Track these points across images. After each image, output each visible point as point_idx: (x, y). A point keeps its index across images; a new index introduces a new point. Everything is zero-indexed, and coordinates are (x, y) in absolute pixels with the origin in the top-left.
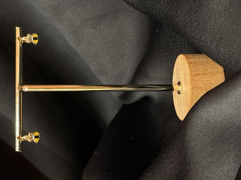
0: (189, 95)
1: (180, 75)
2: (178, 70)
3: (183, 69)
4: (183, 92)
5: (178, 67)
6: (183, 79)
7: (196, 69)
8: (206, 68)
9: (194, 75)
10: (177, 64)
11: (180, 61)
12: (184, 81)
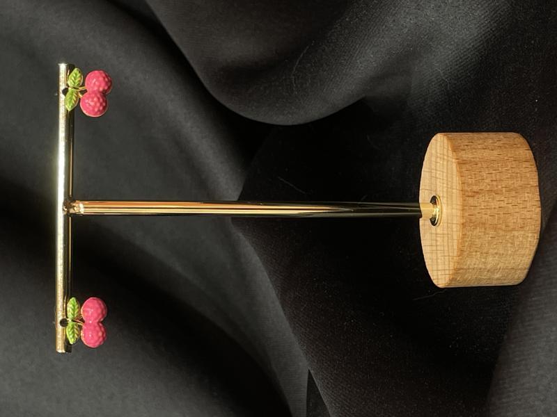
0: (455, 237)
1: (438, 180)
2: (433, 167)
3: (445, 171)
4: (441, 224)
5: (433, 159)
6: (445, 195)
7: (475, 178)
8: (498, 177)
9: (470, 194)
10: (433, 152)
11: (438, 148)
12: (445, 199)
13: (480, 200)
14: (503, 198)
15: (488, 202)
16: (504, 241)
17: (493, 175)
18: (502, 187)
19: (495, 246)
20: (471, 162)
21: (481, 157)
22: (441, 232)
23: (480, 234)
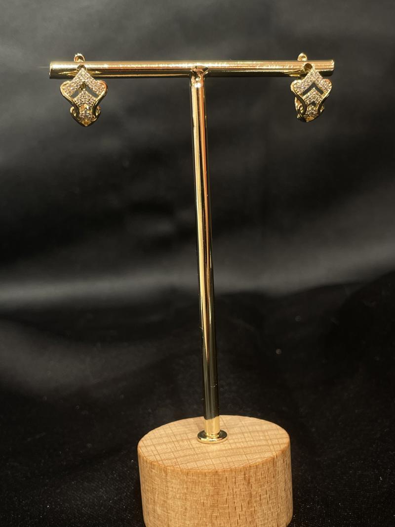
1: (242, 436)
2: (250, 429)
3: (257, 443)
4: (202, 444)
5: (258, 428)
6: (233, 446)
7: (262, 478)
8: (264, 501)
12: (229, 447)
13: (242, 487)
14: (244, 509)
15: (240, 495)
16: (200, 516)
17: (265, 495)
18: (254, 507)
19: (194, 507)
20: (275, 470)
21: (279, 480)
22: (194, 446)
23: (207, 490)
